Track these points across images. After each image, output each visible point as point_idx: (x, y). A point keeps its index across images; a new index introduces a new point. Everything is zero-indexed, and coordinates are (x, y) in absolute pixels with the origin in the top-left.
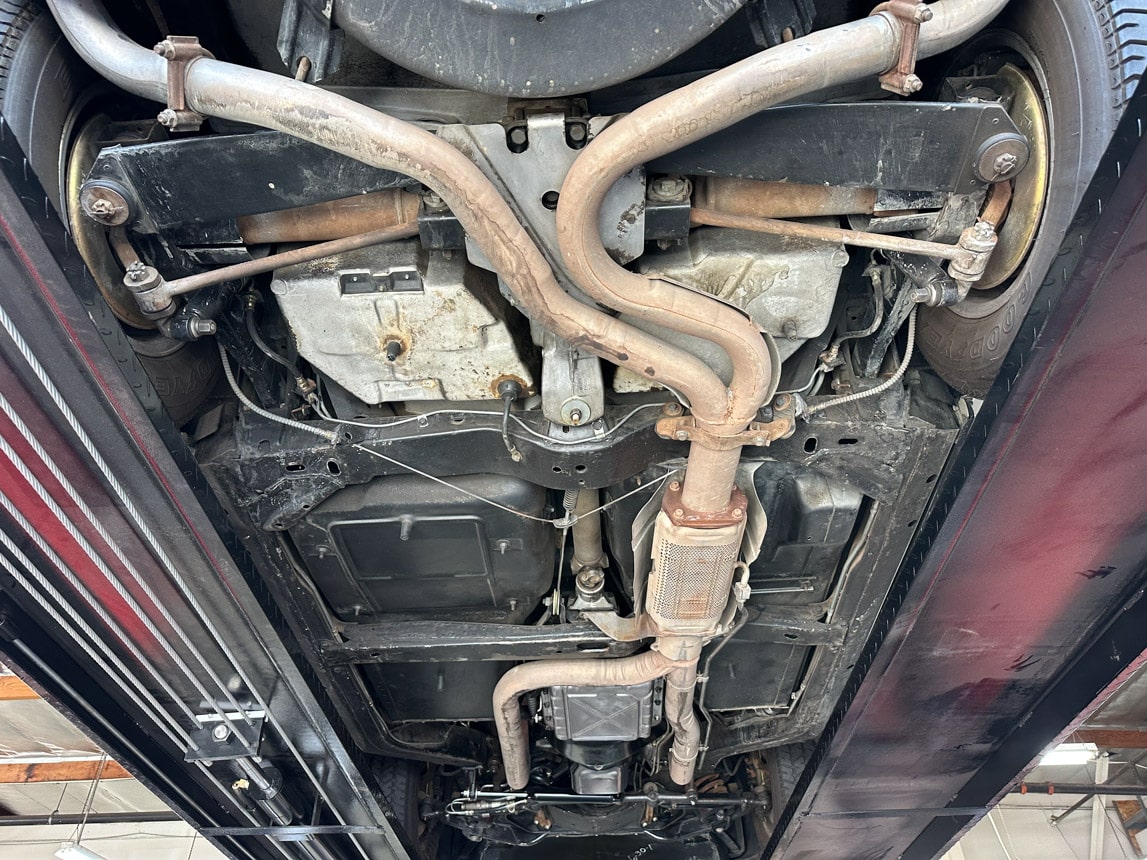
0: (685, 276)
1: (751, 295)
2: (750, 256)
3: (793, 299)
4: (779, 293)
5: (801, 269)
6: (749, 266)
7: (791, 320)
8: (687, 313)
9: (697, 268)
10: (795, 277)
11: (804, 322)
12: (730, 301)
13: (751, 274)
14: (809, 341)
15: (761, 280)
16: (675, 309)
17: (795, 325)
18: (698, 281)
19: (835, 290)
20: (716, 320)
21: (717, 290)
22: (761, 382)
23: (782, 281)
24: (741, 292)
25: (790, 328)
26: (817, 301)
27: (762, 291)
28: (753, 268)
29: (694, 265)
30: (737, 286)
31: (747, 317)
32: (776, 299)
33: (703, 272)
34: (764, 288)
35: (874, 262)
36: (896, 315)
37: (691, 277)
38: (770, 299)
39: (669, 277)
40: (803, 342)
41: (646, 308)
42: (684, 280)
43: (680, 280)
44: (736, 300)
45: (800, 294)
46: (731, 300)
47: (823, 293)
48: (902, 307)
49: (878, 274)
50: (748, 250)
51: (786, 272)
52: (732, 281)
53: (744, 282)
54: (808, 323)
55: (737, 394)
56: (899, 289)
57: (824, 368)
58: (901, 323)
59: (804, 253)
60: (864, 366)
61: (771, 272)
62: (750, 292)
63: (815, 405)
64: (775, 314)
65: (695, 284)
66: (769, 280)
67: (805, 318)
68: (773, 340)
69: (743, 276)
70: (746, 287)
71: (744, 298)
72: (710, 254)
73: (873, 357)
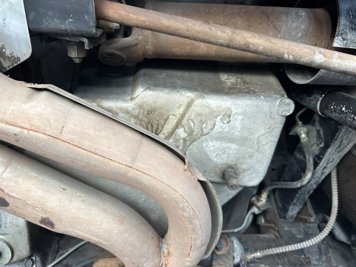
0: (121, 109)
1: (192, 138)
2: (190, 95)
3: (234, 146)
4: (221, 138)
5: (244, 113)
6: (189, 105)
7: (231, 167)
8: (86, 144)
9: (134, 102)
10: (237, 122)
11: (244, 170)
12: (170, 143)
13: (191, 114)
14: (246, 189)
15: (202, 122)
16: (65, 136)
17: (235, 173)
18: (136, 117)
19: (276, 140)
20: (134, 159)
21: (157, 129)
22: (198, 242)
23: (224, 126)
24: (181, 133)
25: (231, 176)
26: (258, 151)
27: (203, 135)
28: (193, 108)
29: (132, 99)
30: (177, 127)
31: (183, 159)
32: (217, 144)
33: (140, 107)
34: (205, 131)
35: (300, 123)
36: (320, 171)
37: (127, 112)
38: (211, 144)
39: (103, 108)
40: (240, 189)
41: (17, 130)
42: (121, 114)
43: (115, 113)
44: (177, 141)
45: (242, 141)
46: (171, 141)
47: (264, 142)
48: (328, 163)
49: (305, 133)
50: (189, 88)
51: (228, 116)
52: (173, 121)
53: (184, 122)
54: (249, 172)
55: (171, 250)
56: (327, 146)
57: (255, 210)
58: (323, 177)
59: (248, 96)
60: (286, 210)
61: (213, 114)
62: (191, 133)
63: (252, 252)
64: (215, 160)
65: (133, 120)
66: (210, 123)
67: (244, 167)
68: (210, 185)
69: (183, 116)
70: (187, 128)
71: (185, 140)
72: (148, 88)
73: (295, 204)
